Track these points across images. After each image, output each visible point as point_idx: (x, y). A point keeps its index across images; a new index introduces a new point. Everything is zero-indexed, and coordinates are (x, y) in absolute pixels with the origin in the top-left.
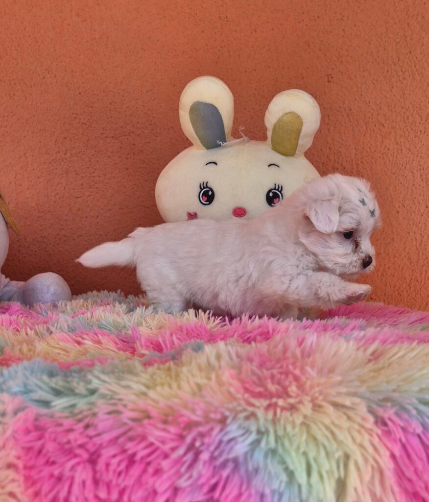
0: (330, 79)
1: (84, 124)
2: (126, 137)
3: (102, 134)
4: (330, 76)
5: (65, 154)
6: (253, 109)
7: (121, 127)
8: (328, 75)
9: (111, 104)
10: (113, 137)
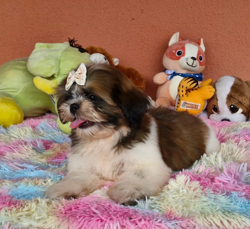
0: (143, 11)
1: (29, 32)
2: (48, 38)
3: (38, 36)
4: (142, 10)
5: (21, 45)
6: (107, 25)
7: (47, 34)
8: (141, 10)
9: (42, 24)
10: (42, 38)
